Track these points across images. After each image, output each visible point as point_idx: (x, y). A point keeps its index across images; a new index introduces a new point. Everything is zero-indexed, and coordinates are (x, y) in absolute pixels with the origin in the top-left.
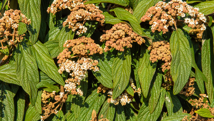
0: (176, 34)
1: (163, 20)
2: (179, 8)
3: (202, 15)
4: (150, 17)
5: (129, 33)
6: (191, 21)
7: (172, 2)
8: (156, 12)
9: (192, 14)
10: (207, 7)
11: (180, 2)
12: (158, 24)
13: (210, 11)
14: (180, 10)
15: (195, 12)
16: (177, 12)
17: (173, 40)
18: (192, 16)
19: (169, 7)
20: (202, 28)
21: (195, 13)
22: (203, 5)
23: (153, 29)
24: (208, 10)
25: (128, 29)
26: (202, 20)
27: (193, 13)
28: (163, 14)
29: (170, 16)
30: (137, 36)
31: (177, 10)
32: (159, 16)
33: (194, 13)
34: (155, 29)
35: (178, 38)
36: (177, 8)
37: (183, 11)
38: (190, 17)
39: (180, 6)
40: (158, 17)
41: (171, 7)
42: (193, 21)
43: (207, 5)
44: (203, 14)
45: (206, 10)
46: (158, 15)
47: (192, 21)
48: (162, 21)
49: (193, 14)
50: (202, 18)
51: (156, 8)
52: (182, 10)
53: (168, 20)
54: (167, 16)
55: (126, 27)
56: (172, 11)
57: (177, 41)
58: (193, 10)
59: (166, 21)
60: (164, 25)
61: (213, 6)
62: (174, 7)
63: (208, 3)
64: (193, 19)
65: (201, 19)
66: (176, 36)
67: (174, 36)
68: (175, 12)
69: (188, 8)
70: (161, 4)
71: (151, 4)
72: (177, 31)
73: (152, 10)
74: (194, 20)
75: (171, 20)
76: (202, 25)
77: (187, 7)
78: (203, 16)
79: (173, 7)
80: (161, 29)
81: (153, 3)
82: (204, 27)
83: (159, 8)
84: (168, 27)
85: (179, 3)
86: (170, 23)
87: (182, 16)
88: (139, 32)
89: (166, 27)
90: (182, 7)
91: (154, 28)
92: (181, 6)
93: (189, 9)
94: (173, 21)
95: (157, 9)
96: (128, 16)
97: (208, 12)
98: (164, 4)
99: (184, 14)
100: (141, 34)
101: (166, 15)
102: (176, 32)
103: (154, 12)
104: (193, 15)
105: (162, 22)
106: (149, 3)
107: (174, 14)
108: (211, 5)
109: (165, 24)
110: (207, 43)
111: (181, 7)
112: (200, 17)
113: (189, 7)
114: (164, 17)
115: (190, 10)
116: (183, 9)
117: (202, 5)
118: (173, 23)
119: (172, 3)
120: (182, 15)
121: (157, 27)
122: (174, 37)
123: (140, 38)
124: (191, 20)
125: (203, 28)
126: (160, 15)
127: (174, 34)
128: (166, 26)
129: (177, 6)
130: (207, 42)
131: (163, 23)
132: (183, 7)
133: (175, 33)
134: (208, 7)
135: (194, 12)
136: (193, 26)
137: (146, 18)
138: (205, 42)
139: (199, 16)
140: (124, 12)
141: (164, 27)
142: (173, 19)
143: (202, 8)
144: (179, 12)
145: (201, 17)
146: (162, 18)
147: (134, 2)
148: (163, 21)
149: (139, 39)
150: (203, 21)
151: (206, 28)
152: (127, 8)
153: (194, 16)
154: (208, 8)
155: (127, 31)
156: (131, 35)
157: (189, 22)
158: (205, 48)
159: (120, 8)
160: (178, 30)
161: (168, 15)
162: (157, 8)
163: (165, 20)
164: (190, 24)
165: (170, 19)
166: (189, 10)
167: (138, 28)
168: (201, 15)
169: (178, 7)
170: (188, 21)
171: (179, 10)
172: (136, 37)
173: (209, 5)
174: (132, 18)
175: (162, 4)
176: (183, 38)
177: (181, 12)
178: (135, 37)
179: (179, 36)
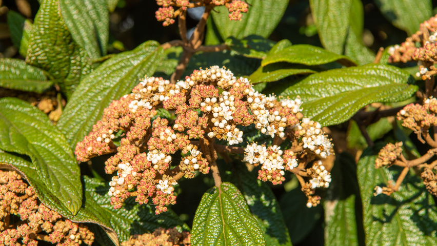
0: (214, 207)
1: (154, 156)
2: (216, 109)
3: (312, 129)
4: (107, 141)
5: (22, 210)
6: (271, 158)
7: (192, 83)
8: (132, 123)
9: (273, 126)
10: (334, 92)
11: (222, 80)
12: (134, 174)
13: (344, 110)
14: (221, 114)
15: (284, 119)
16: (209, 121)
17: (205, 231)
18: (273, 136)
19: (177, 102)
20: (316, 181)
21: (285, 125)
22: (317, 86)
23: (115, 194)
24: (337, 104)
25: (19, 195)
26: (312, 148)
27: (276, 124)
28: (156, 130)
29: (182, 141)
30: (58, 220)
31: (210, 114)
32: (140, 137)
33: (280, 124)
34: (125, 196)
35: (221, 223)
36: (209, 109)
37: (231, 118)
38: (265, 140)
39: (221, 99)
40: (137, 143)
41: (187, 103)
42: (279, 158)
43: (332, 84)
44: (318, 125)
45: (330, 104)
46: (135, 136)
47: (274, 155)
48: (151, 162)
49: (277, 128)
50: (313, 143)
51: (133, 107)
52: (230, 113)
53: (177, 157)
54: (169, 139)
55: (9, 185)
56: (189, 121)
57: (220, 233)
58: (276, 113)
59: (169, 158)
60: (158, 176)
61: (354, 88)
62: (199, 101)
63: (337, 76)
64: (275, 146)
65: (309, 144)
66: (214, 216)
67: (208, 212)
68: (204, 121)
69: (254, 106)
70: (150, 88)
71: (125, 84)
72: (221, 192)
73: (116, 114)
74: (281, 152)
75: (189, 154)
76: (314, 167)
77: (250, 100)
78: (317, 131)
79: (195, 100)
80: (146, 195)
81: (133, 78)
82: (321, 174)
83: (141, 103)
84: (175, 183)
85: (219, 83)
86: (184, 168)
87: (231, 138)
88: (66, 204)
89: (167, 186)
90: (227, 102)
91: (118, 192)
92: (226, 97)
93: (259, 109)
94: (194, 160)
95: (134, 111)
96: (37, 131)
97: (338, 113)
98: (161, 89)
99: (236, 130)
100: (72, 210)
101: (166, 135)
102: (214, 199)
103: (125, 121)
104: (275, 131)
105: (153, 165)
106: (118, 79)
107: (196, 132)
108: (349, 84)
109: (161, 172)
110: (344, 213)
111: (224, 101)
112: (304, 139)
113: (257, 100)
114: (160, 146)
115: (262, 112)
116: (233, 108)
117: (313, 85)
118: (196, 166)
119: (192, 87)
120: (229, 134)
121: (130, 187)
122: (206, 217)
123: (66, 229)
124: (270, 152)
125: (319, 178)
126: (144, 133)
127: (209, 207)
128: (166, 182)
129: (208, 100)
130: (344, 208)
131: (156, 167)
132: (232, 103)
133: (212, 203)
134: (337, 92)
135: (278, 118)
136: (278, 178)
137: (90, 149)
138: (337, 208)
139: (301, 133)
140: (25, 115)
141: (158, 186)
142: (196, 152)
143: (313, 96)
144: (216, 124)
145: (310, 139)
146: (151, 147)
147: (66, 77)
148: (154, 162)
149: (67, 234)
150: (318, 152)
151: (330, 180)
152: (50, 97)
153: (282, 135)
154: (335, 97)
155: (14, 201)
156: (30, 218)
157: (261, 159)
158: (336, 230)
159: (14, 100)
160: (223, 190)
161: (174, 136)
162: (136, 107)
163: (162, 155)
164: (266, 170)
165: (184, 152)
166: (256, 113)
167: (67, 182)
168: (308, 127)
169: (212, 105)
170: (257, 155)
171: (215, 115)
172: (54, 223)
173: (341, 84)
174: (53, 142)
175: (154, 89)
176: (242, 221)
177: (224, 122)
178: (47, 227)
179: (225, 215)
